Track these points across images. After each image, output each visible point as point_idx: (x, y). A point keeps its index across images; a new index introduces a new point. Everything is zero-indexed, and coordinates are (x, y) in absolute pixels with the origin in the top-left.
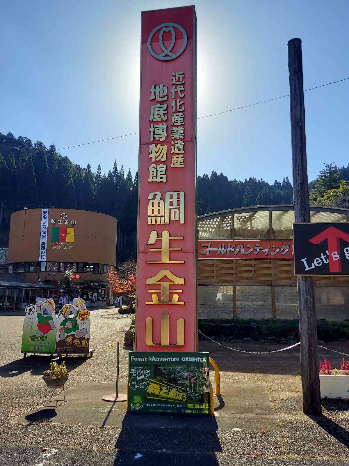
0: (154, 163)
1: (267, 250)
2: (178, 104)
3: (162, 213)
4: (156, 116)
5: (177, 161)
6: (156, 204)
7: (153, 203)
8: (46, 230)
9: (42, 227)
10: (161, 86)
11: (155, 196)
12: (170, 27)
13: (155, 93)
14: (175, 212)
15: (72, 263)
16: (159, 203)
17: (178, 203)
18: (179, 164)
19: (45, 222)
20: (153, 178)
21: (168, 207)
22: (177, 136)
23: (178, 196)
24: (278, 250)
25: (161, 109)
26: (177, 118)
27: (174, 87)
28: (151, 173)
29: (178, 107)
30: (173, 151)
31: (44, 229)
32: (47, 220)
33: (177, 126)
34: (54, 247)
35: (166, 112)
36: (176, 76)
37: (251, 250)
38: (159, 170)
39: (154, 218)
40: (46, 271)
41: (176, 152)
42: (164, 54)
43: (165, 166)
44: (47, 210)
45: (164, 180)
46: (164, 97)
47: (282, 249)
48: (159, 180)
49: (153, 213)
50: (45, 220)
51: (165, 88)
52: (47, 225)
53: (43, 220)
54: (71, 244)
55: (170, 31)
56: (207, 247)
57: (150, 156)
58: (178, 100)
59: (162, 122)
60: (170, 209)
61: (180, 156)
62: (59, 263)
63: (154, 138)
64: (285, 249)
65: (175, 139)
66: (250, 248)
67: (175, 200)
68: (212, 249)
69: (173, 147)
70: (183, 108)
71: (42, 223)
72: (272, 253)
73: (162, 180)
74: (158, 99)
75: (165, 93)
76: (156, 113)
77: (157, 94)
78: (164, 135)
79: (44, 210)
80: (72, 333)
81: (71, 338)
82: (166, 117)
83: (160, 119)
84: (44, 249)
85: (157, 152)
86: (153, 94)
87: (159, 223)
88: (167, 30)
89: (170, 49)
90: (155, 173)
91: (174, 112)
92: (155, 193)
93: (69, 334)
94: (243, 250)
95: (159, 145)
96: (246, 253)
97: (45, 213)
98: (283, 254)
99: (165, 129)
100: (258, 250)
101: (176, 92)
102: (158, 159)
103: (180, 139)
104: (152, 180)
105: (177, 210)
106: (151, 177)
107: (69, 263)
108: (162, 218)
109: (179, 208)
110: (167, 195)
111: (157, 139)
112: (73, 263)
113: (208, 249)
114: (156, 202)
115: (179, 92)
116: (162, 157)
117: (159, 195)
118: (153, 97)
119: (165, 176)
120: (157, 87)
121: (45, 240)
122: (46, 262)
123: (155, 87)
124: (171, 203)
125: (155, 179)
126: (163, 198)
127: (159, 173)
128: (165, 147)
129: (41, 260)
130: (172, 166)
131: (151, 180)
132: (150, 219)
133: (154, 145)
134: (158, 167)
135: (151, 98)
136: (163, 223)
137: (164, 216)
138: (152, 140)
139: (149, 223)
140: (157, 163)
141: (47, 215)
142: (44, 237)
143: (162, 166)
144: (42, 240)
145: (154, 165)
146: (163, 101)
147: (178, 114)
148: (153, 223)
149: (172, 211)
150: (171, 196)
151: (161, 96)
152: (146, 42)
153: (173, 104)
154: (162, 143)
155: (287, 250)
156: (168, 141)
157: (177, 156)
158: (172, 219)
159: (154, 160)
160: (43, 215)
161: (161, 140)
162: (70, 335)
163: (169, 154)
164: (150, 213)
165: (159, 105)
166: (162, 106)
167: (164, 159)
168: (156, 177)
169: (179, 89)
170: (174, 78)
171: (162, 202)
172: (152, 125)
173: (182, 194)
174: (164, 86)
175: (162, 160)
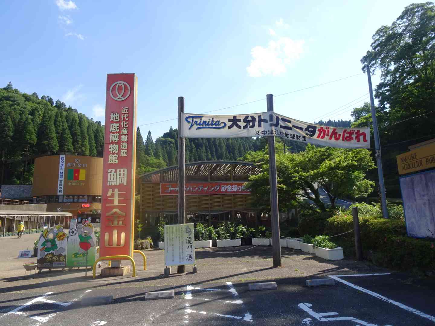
0: (111, 154)
1: (206, 189)
2: (125, 124)
3: (115, 180)
4: (113, 129)
5: (124, 153)
6: (112, 175)
7: (111, 174)
8: (63, 171)
9: (60, 169)
10: (117, 113)
11: (112, 170)
12: (122, 83)
13: (113, 118)
14: (122, 179)
15: (83, 196)
16: (114, 174)
17: (124, 174)
18: (124, 154)
19: (63, 165)
20: (111, 161)
21: (118, 176)
22: (124, 140)
23: (124, 171)
24: (213, 188)
25: (116, 126)
26: (124, 131)
27: (123, 115)
28: (110, 159)
29: (125, 125)
30: (122, 148)
31: (61, 171)
32: (64, 164)
33: (124, 135)
34: (69, 184)
35: (119, 127)
36: (124, 109)
37: (197, 188)
38: (114, 157)
39: (111, 182)
40: (63, 202)
41: (123, 148)
42: (118, 98)
43: (117, 156)
44: (64, 156)
45: (117, 162)
46: (118, 119)
47: (215, 188)
48: (114, 163)
49: (110, 179)
50: (62, 164)
51: (119, 115)
52: (64, 168)
53: (61, 163)
54: (83, 181)
55: (122, 86)
56: (169, 187)
57: (110, 150)
58: (125, 122)
59: (116, 132)
60: (119, 177)
61: (125, 151)
62: (73, 196)
63: (112, 141)
64: (217, 187)
65: (123, 142)
66: (196, 188)
67: (122, 173)
68: (172, 189)
69: (122, 146)
70: (127, 126)
71: (60, 166)
72: (210, 191)
73: (115, 163)
74: (115, 121)
75: (118, 118)
76: (113, 128)
77: (114, 118)
78: (117, 140)
79: (61, 156)
80: (52, 251)
81: (50, 256)
82: (119, 130)
83: (115, 131)
84: (62, 185)
85: (113, 148)
86: (112, 118)
87: (113, 185)
88: (120, 85)
89: (121, 95)
90: (112, 159)
91: (123, 128)
92: (112, 169)
93: (48, 253)
94: (191, 189)
95: (115, 144)
96: (194, 191)
97: (62, 158)
98: (216, 191)
99: (118, 136)
100: (201, 188)
101: (124, 118)
102: (113, 152)
103: (125, 142)
104: (111, 162)
105: (123, 178)
106: (109, 161)
107: (81, 195)
108: (115, 182)
109: (124, 177)
110: (118, 170)
111: (114, 141)
112: (85, 195)
113: (170, 189)
114: (112, 174)
115: (126, 118)
116: (116, 151)
117: (114, 170)
118: (112, 119)
119: (117, 161)
120: (114, 114)
121: (62, 179)
122: (63, 195)
123: (113, 115)
124: (120, 175)
125: (112, 162)
126: (116, 172)
127: (114, 159)
128: (117, 146)
129: (59, 194)
130: (121, 155)
131: (109, 162)
132: (109, 182)
133: (112, 144)
134: (114, 155)
135: (111, 120)
136: (115, 184)
137: (116, 181)
138: (111, 142)
139: (108, 185)
140: (113, 154)
141: (64, 160)
142: (61, 177)
143: (115, 155)
144: (60, 179)
145: (111, 155)
146: (117, 122)
147: (124, 129)
148: (110, 185)
149: (120, 178)
150: (120, 171)
151: (116, 119)
152: (109, 90)
153: (122, 124)
154: (116, 143)
155: (218, 188)
156: (119, 143)
157: (124, 150)
158: (120, 183)
159: (111, 152)
160: (61, 160)
161: (115, 142)
162: (50, 253)
163: (120, 149)
164: (109, 180)
165: (115, 124)
166: (117, 124)
167: (117, 152)
168: (113, 161)
169: (125, 116)
170: (123, 110)
171: (115, 174)
172: (111, 134)
173: (126, 170)
174: (118, 114)
175: (116, 152)
